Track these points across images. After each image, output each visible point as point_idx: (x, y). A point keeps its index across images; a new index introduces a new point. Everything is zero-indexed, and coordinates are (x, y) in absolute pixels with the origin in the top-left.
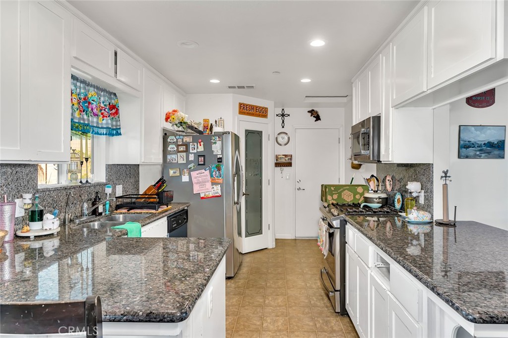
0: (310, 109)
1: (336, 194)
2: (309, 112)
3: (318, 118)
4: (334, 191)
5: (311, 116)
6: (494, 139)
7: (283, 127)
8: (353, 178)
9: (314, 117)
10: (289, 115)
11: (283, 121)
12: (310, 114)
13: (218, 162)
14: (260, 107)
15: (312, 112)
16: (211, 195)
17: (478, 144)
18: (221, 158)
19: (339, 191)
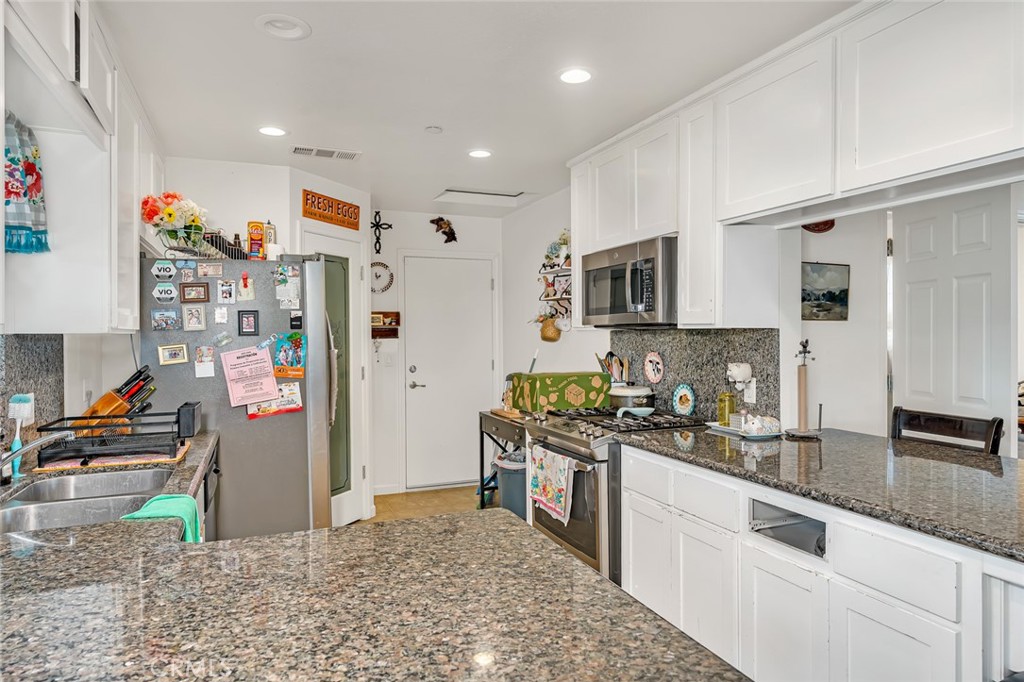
0: (436, 217)
1: (554, 392)
2: (432, 222)
3: (451, 236)
4: (551, 386)
5: (437, 231)
6: (835, 287)
7: (378, 252)
8: (534, 360)
9: (444, 233)
10: (390, 226)
11: (378, 239)
12: (435, 227)
13: (293, 327)
14: (345, 204)
15: (438, 222)
16: (274, 408)
17: (815, 294)
18: (299, 319)
19: (560, 386)
